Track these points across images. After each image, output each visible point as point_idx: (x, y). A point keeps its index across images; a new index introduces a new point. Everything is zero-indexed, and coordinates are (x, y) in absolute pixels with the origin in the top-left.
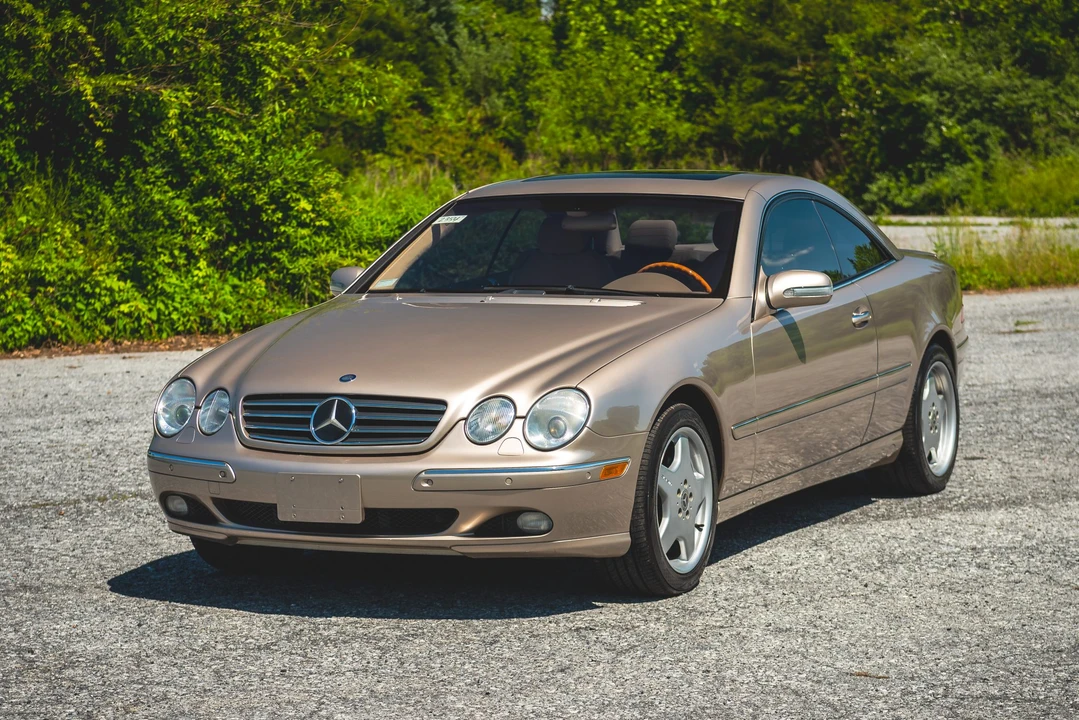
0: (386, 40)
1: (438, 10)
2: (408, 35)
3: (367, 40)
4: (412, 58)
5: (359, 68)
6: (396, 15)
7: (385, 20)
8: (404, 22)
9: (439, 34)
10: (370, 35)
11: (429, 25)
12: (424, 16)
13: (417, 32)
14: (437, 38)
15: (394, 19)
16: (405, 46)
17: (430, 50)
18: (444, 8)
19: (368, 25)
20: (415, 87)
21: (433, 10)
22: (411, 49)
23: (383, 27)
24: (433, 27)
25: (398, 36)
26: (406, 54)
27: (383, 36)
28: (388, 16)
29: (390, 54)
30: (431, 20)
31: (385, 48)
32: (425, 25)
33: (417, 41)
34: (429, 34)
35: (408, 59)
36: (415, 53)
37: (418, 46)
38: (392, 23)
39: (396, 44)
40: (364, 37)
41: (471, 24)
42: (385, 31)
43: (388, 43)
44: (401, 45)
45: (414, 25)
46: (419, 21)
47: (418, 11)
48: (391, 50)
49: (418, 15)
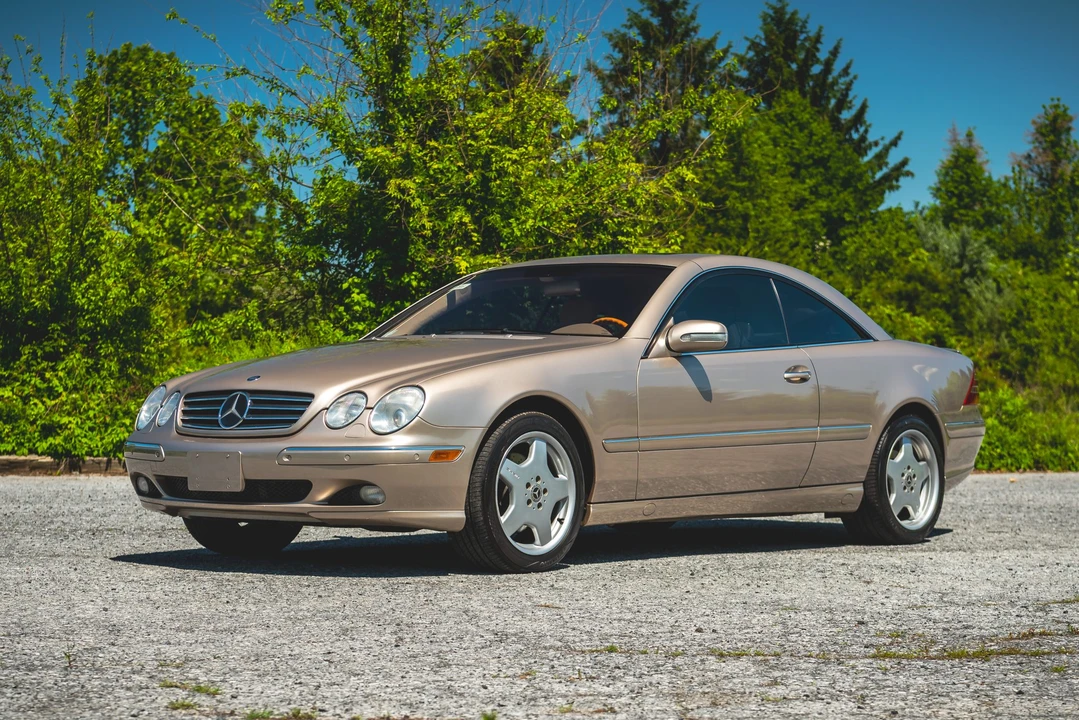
0: (923, 292)
1: (971, 267)
2: (942, 287)
3: (907, 291)
4: (946, 307)
5: (888, 311)
6: (934, 271)
7: (924, 275)
8: (940, 277)
9: (971, 287)
10: (910, 287)
11: (962, 281)
12: (958, 271)
13: (951, 286)
14: (969, 290)
15: (931, 274)
16: (940, 296)
17: (961, 300)
18: (975, 266)
19: (909, 279)
20: (936, 328)
21: (966, 267)
22: (944, 299)
23: (922, 281)
24: (966, 281)
25: (934, 288)
26: (940, 303)
27: (920, 288)
28: (925, 271)
29: (925, 303)
30: (964, 275)
31: (922, 297)
32: (958, 279)
33: (951, 292)
34: (961, 286)
35: (941, 307)
36: (948, 302)
37: (951, 297)
38: (930, 277)
39: (932, 294)
40: (904, 289)
41: (999, 279)
42: (922, 284)
43: (926, 294)
44: (936, 295)
45: (949, 280)
46: (955, 276)
47: (953, 267)
48: (928, 299)
49: (953, 271)
